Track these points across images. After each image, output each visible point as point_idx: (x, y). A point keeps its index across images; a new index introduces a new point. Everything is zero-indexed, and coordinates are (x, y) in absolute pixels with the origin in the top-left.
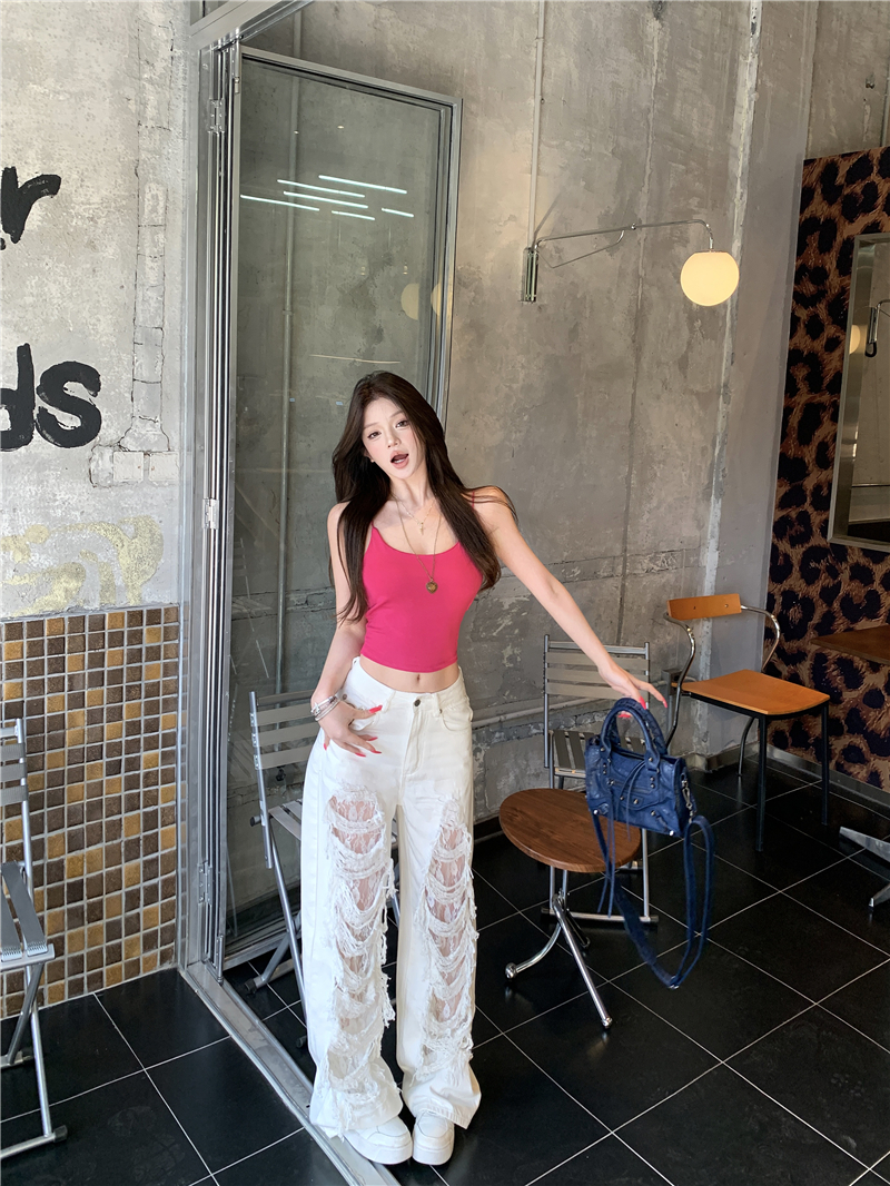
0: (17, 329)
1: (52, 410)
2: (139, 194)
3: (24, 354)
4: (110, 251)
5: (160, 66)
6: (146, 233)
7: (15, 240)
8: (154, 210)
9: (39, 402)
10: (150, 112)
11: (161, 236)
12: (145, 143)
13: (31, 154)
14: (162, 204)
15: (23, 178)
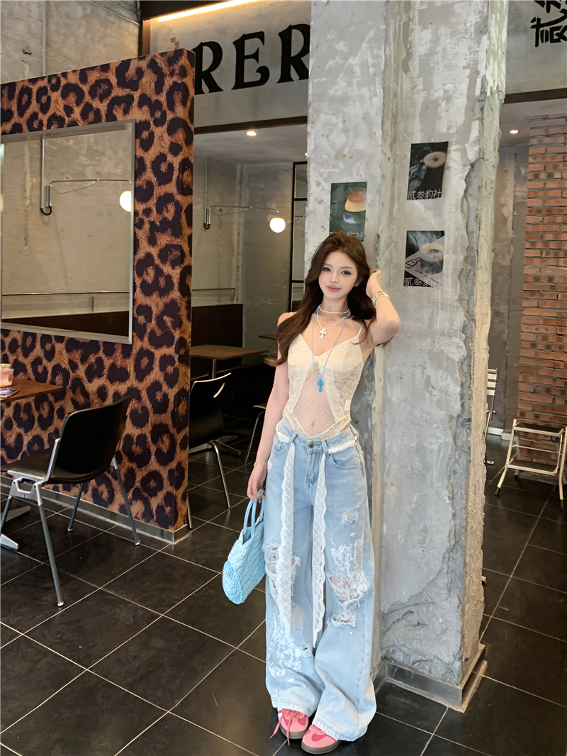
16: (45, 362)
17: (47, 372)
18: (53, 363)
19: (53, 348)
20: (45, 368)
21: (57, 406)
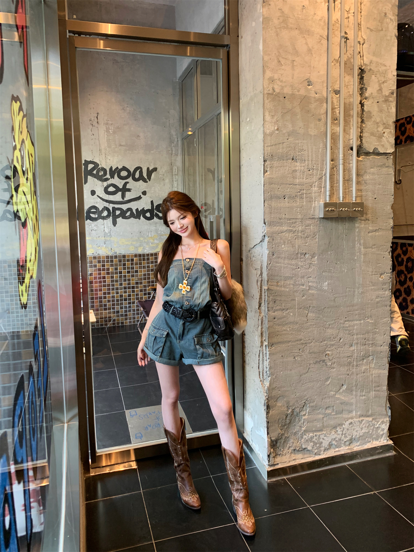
0: (151, 197)
1: (158, 213)
2: (172, 169)
3: (152, 202)
4: (167, 181)
5: (175, 143)
6: (174, 176)
7: (149, 181)
8: (175, 171)
9: (155, 211)
10: (174, 152)
11: (177, 176)
12: (173, 159)
13: (152, 164)
14: (177, 170)
15: (150, 169)
16: (402, 256)
17: (404, 261)
18: (407, 256)
19: (407, 249)
20: (403, 259)
21: (409, 276)
